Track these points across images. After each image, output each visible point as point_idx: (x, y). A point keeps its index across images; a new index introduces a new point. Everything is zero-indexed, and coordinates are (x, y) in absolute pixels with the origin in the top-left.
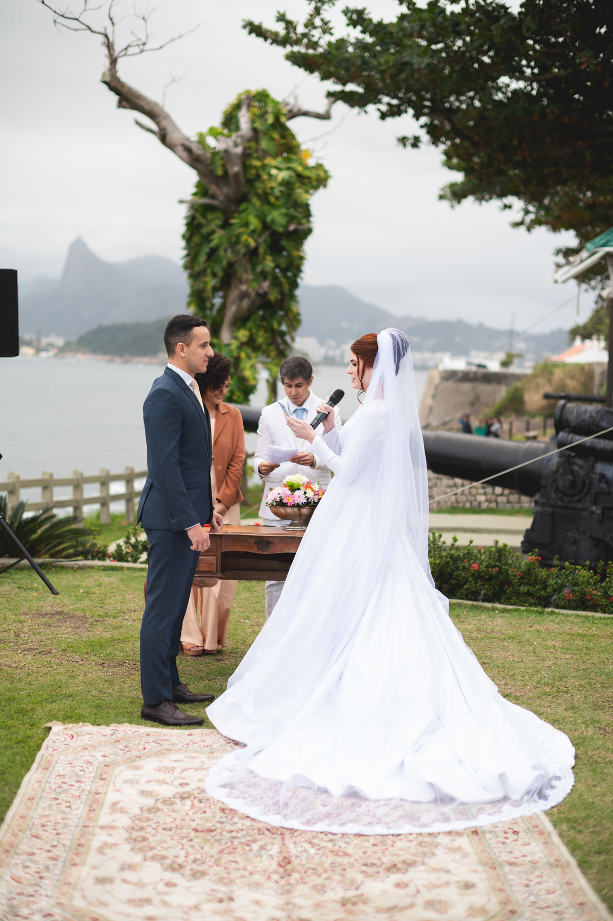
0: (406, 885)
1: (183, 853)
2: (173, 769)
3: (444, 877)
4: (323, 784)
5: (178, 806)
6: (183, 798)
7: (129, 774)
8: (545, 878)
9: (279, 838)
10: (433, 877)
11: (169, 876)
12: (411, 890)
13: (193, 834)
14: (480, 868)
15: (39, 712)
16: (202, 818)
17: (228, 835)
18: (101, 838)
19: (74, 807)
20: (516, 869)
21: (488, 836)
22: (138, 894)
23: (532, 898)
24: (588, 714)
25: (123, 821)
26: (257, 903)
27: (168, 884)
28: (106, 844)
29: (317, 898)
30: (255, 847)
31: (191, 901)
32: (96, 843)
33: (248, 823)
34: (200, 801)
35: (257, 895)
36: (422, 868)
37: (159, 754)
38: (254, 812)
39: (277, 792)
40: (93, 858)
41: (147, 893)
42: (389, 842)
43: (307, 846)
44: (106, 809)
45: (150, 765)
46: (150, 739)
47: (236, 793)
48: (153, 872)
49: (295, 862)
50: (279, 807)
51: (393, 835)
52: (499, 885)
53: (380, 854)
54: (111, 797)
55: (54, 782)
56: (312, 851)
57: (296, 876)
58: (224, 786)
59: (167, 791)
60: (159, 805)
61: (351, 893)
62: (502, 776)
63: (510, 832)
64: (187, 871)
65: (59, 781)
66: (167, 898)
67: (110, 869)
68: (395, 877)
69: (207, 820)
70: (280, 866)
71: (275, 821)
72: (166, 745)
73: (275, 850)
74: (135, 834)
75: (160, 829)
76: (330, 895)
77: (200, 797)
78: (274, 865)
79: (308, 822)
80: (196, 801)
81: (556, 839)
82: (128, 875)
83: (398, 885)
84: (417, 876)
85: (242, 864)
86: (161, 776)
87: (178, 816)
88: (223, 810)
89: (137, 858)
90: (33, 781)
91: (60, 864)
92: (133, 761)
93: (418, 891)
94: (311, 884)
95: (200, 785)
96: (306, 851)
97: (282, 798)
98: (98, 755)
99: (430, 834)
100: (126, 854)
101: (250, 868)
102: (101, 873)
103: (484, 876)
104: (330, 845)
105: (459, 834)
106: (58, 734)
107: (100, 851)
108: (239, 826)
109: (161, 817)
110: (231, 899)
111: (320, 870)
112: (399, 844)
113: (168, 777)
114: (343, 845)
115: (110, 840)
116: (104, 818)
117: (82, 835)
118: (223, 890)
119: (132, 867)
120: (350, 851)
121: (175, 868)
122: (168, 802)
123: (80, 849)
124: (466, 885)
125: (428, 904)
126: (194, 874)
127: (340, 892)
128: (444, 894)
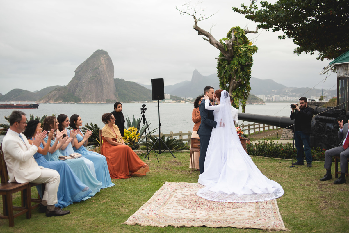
0: (236, 211)
1: (188, 205)
2: (191, 190)
3: (245, 210)
5: (190, 197)
6: (191, 195)
7: (181, 191)
8: (270, 211)
9: (210, 203)
10: (243, 210)
11: (183, 208)
13: (191, 202)
14: (255, 209)
16: (194, 199)
17: (199, 202)
18: (171, 202)
19: (166, 196)
20: (263, 209)
21: (260, 204)
22: (175, 211)
23: (265, 215)
24: (299, 182)
25: (177, 199)
26: (201, 213)
27: (182, 210)
28: (171, 203)
29: (215, 213)
30: (204, 204)
31: (186, 212)
32: (169, 203)
33: (204, 200)
34: (195, 196)
35: (201, 212)
36: (241, 208)
37: (188, 187)
38: (207, 198)
39: (213, 195)
40: (168, 205)
41: (178, 211)
42: (236, 204)
43: (216, 204)
44: (173, 197)
45: (186, 190)
46: (188, 185)
47: (203, 195)
48: (180, 207)
49: (212, 207)
50: (212, 197)
51: (237, 203)
52: (258, 212)
53: (233, 206)
54: (175, 195)
55: (163, 191)
56: (217, 205)
57: (211, 209)
58: (201, 193)
59: (188, 194)
60: (185, 197)
61: (222, 212)
62: (266, 189)
63: (265, 203)
64: (187, 208)
65: (164, 192)
66: (181, 212)
67: (171, 207)
68: (233, 210)
69: (195, 199)
70: (209, 207)
71: (211, 200)
72: (191, 186)
73: (208, 205)
74: (178, 201)
75: (184, 201)
76: (218, 212)
77: (195, 195)
78: (208, 207)
79: (219, 200)
80: (194, 196)
81: (276, 205)
82: (174, 208)
83: (234, 211)
84: (239, 210)
85: (200, 207)
86: (188, 191)
87: (189, 198)
88: (199, 198)
89: (177, 205)
90: (158, 192)
91: (160, 206)
92: (182, 189)
93: (238, 212)
94: (214, 210)
95: (196, 193)
96: (216, 205)
97: (214, 196)
98: (174, 188)
99: (246, 203)
100: (175, 205)
101: (201, 207)
102: (168, 208)
103: (255, 210)
104: (222, 204)
105: (253, 203)
106: (167, 184)
107: (170, 204)
108: (202, 200)
109: (185, 199)
110: (195, 212)
111: (217, 208)
112: (238, 204)
113: (189, 192)
114: (225, 204)
115: (172, 202)
116: (172, 198)
117: (166, 201)
118: (194, 211)
119: (175, 207)
120: (226, 205)
121: (185, 207)
122: (188, 196)
123: (165, 204)
124: (250, 212)
125: (239, 215)
126: (189, 208)
127: (220, 212)
128: (244, 213)
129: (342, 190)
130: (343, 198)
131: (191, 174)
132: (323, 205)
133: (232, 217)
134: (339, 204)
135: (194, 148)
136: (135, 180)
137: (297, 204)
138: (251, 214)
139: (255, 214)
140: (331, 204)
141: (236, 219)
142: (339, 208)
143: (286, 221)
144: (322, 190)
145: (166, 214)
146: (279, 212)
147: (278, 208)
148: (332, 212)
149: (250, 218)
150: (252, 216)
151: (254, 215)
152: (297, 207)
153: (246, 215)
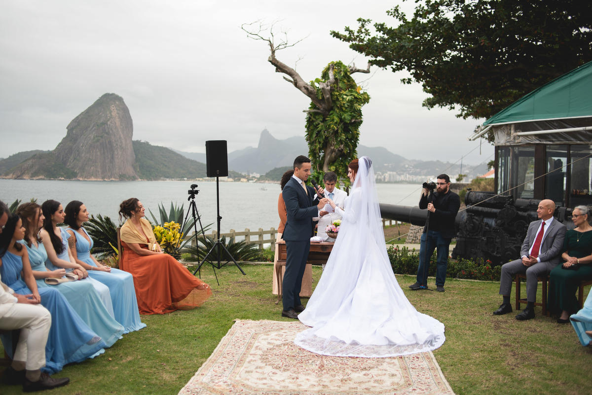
0: (368, 375)
1: (281, 363)
2: (282, 335)
3: (384, 372)
4: (342, 339)
5: (282, 347)
6: (284, 345)
7: (265, 337)
8: (426, 373)
9: (320, 358)
10: (380, 372)
11: (274, 370)
12: (370, 376)
13: (286, 357)
14: (400, 369)
15: (232, 316)
16: (291, 352)
17: (300, 358)
18: (250, 358)
19: (241, 348)
20: (414, 370)
21: (406, 359)
22: (261, 376)
23: (419, 380)
24: (460, 317)
25: (260, 352)
26: (307, 380)
27: (273, 373)
28: (252, 360)
29: (332, 378)
30: (310, 361)
31: (282, 378)
32: (248, 360)
33: (309, 353)
34: (291, 346)
35: (308, 377)
36: (376, 369)
37: (277, 330)
38: (312, 350)
39: (323, 343)
40: (246, 364)
41: (266, 376)
42: (365, 361)
43: (331, 361)
44: (254, 348)
45: (273, 334)
46: (275, 325)
47: (307, 343)
48: (269, 369)
49: (325, 366)
50: (322, 348)
51: (367, 358)
52: (406, 375)
53: (360, 365)
54: (256, 344)
55: (234, 339)
56: (333, 363)
57: (325, 371)
58: (302, 341)
59: (278, 343)
60: (275, 347)
61: (346, 377)
62: (414, 335)
63: (416, 358)
64: (282, 369)
65: (236, 339)
66: (272, 378)
67: (252, 368)
68: (364, 372)
69: (293, 353)
70: (319, 368)
71: (320, 353)
72: (281, 327)
73: (318, 363)
74: (263, 357)
75: (274, 355)
76: (337, 377)
77: (291, 345)
78: (317, 367)
79: (333, 353)
80: (290, 346)
81: (435, 360)
82: (258, 370)
83: (365, 375)
84: (373, 372)
85: (304, 367)
86: (277, 337)
87: (282, 351)
88: (300, 349)
89: (264, 365)
90: (226, 338)
91: (233, 367)
92: (267, 333)
93: (373, 377)
94: (330, 374)
95: (292, 341)
96: (331, 363)
97: (324, 345)
98: (253, 330)
99: (382, 358)
100: (259, 363)
101: (307, 368)
102: (248, 370)
103: (401, 372)
104: (341, 361)
105: (394, 358)
106: (238, 323)
107: (249, 362)
108: (305, 354)
109: (275, 352)
110: (297, 378)
111: (335, 370)
112: (369, 361)
113: (280, 338)
114: (346, 361)
115: (253, 359)
116: (252, 351)
117: (243, 357)
118: (295, 375)
119: (260, 368)
120: (348, 363)
121: (278, 368)
122: (279, 346)
123: (241, 362)
124: (393, 375)
125: (376, 381)
126: (285, 370)
127: (341, 377)
128: (383, 378)
129: (532, 331)
130: (538, 345)
131: (277, 304)
132: (511, 360)
133: (364, 386)
134: (537, 357)
136: (181, 315)
137: (469, 359)
138: (396, 380)
139: (403, 380)
140: (524, 359)
141: (372, 389)
142: (539, 365)
143: (459, 392)
144: (501, 332)
145: (246, 382)
146: (442, 375)
147: (439, 368)
148: (531, 371)
149: (395, 387)
150: (398, 384)
151: (402, 382)
152: (470, 363)
153: (388, 382)
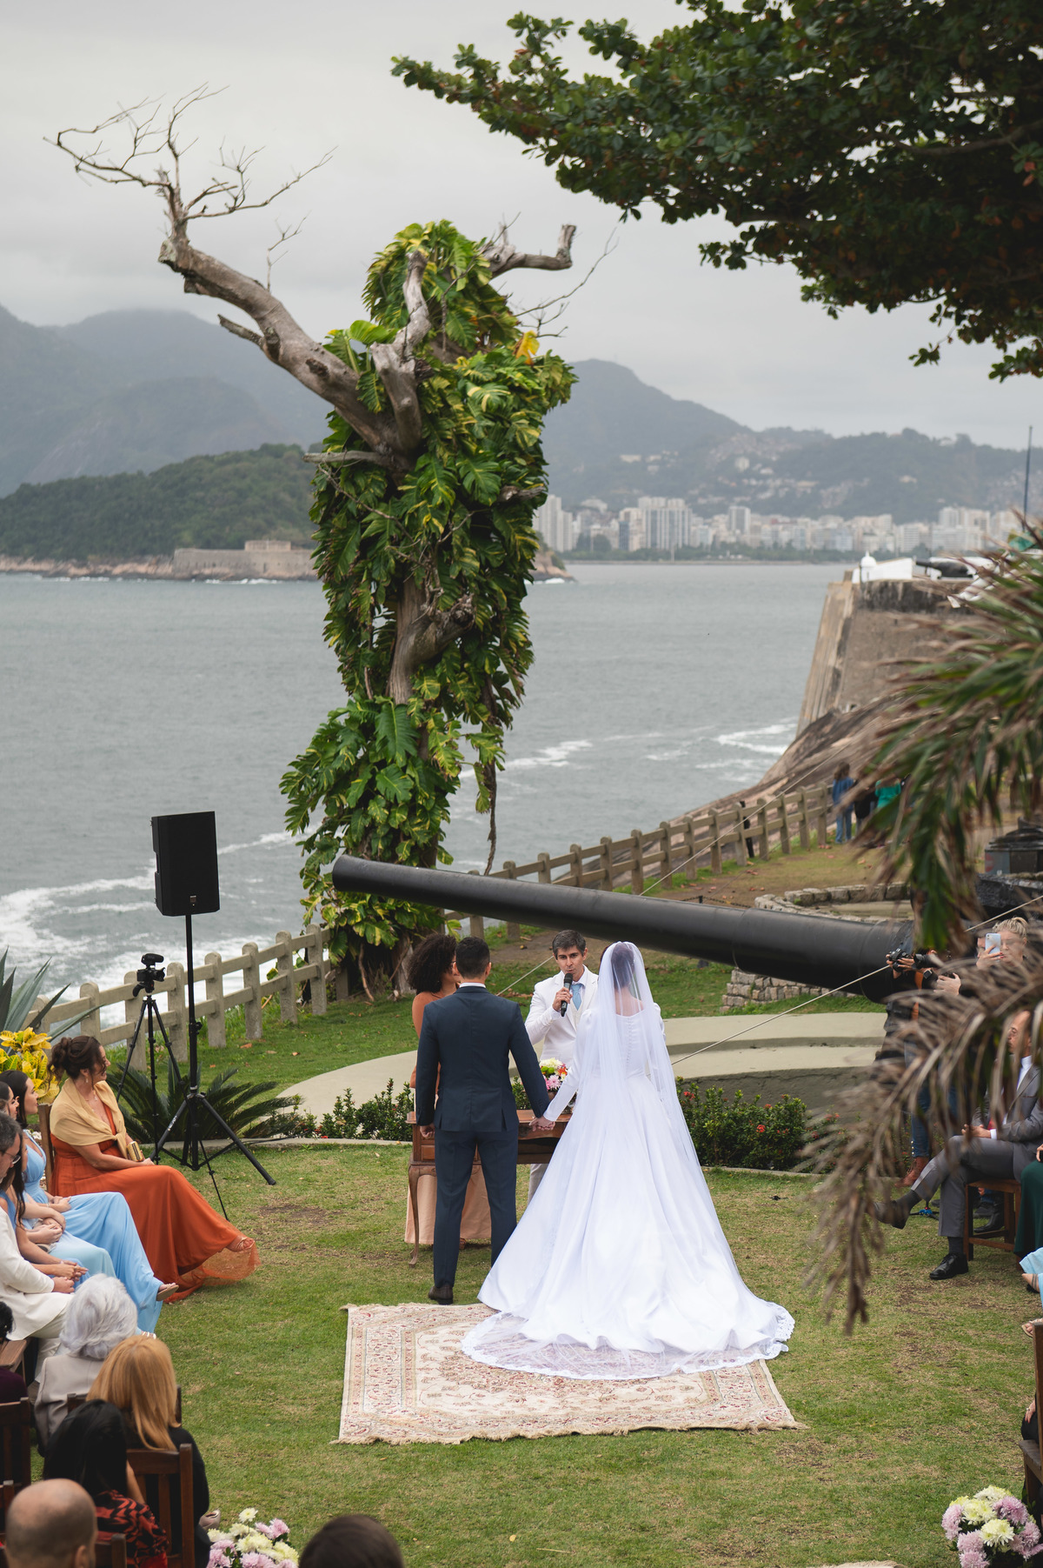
0: (645, 1389)
1: (484, 1379)
3: (672, 1384)
7: (428, 1337)
8: (745, 1384)
10: (665, 1385)
11: (478, 1391)
12: (649, 1391)
14: (699, 1380)
15: (329, 1300)
18: (423, 1375)
19: (393, 1359)
20: (724, 1379)
22: (460, 1401)
23: (733, 1393)
25: (434, 1365)
26: (542, 1401)
27: (479, 1395)
28: (427, 1377)
31: (498, 1401)
32: (419, 1378)
35: (541, 1398)
37: (447, 1323)
40: (421, 1384)
41: (466, 1399)
44: (419, 1359)
45: (443, 1331)
46: (436, 1312)
48: (466, 1390)
52: (710, 1388)
54: (420, 1352)
55: (369, 1343)
57: (566, 1388)
61: (606, 1395)
64: (491, 1389)
65: (372, 1342)
66: (480, 1401)
67: (437, 1389)
68: (637, 1386)
72: (451, 1316)
74: (446, 1372)
75: (464, 1368)
82: (449, 1391)
83: (638, 1390)
86: (454, 1337)
89: (453, 1384)
90: (353, 1343)
91: (399, 1389)
92: (429, 1329)
93: (653, 1392)
98: (398, 1326)
100: (444, 1381)
102: (429, 1392)
106: (355, 1313)
107: (425, 1380)
110: (524, 1400)
115: (429, 1375)
116: (419, 1363)
117: (407, 1374)
118: (517, 1396)
119: (449, 1388)
121: (482, 1387)
123: (409, 1381)
124: (687, 1388)
125: (658, 1398)
126: (496, 1390)
127: (599, 1395)
128: (670, 1392)
129: (976, 1306)
130: (971, 1332)
131: (413, 1266)
132: (904, 1358)
133: (639, 1405)
134: (955, 1352)
135: (425, 1160)
137: (827, 1360)
138: (692, 1394)
139: (705, 1394)
140: (929, 1355)
141: (653, 1408)
142: (950, 1365)
143: (796, 1407)
144: (909, 1311)
145: (438, 1408)
146: (773, 1385)
147: (769, 1375)
148: (929, 1375)
149: (692, 1405)
150: (696, 1400)
151: (704, 1397)
152: (827, 1367)
153: (679, 1398)
